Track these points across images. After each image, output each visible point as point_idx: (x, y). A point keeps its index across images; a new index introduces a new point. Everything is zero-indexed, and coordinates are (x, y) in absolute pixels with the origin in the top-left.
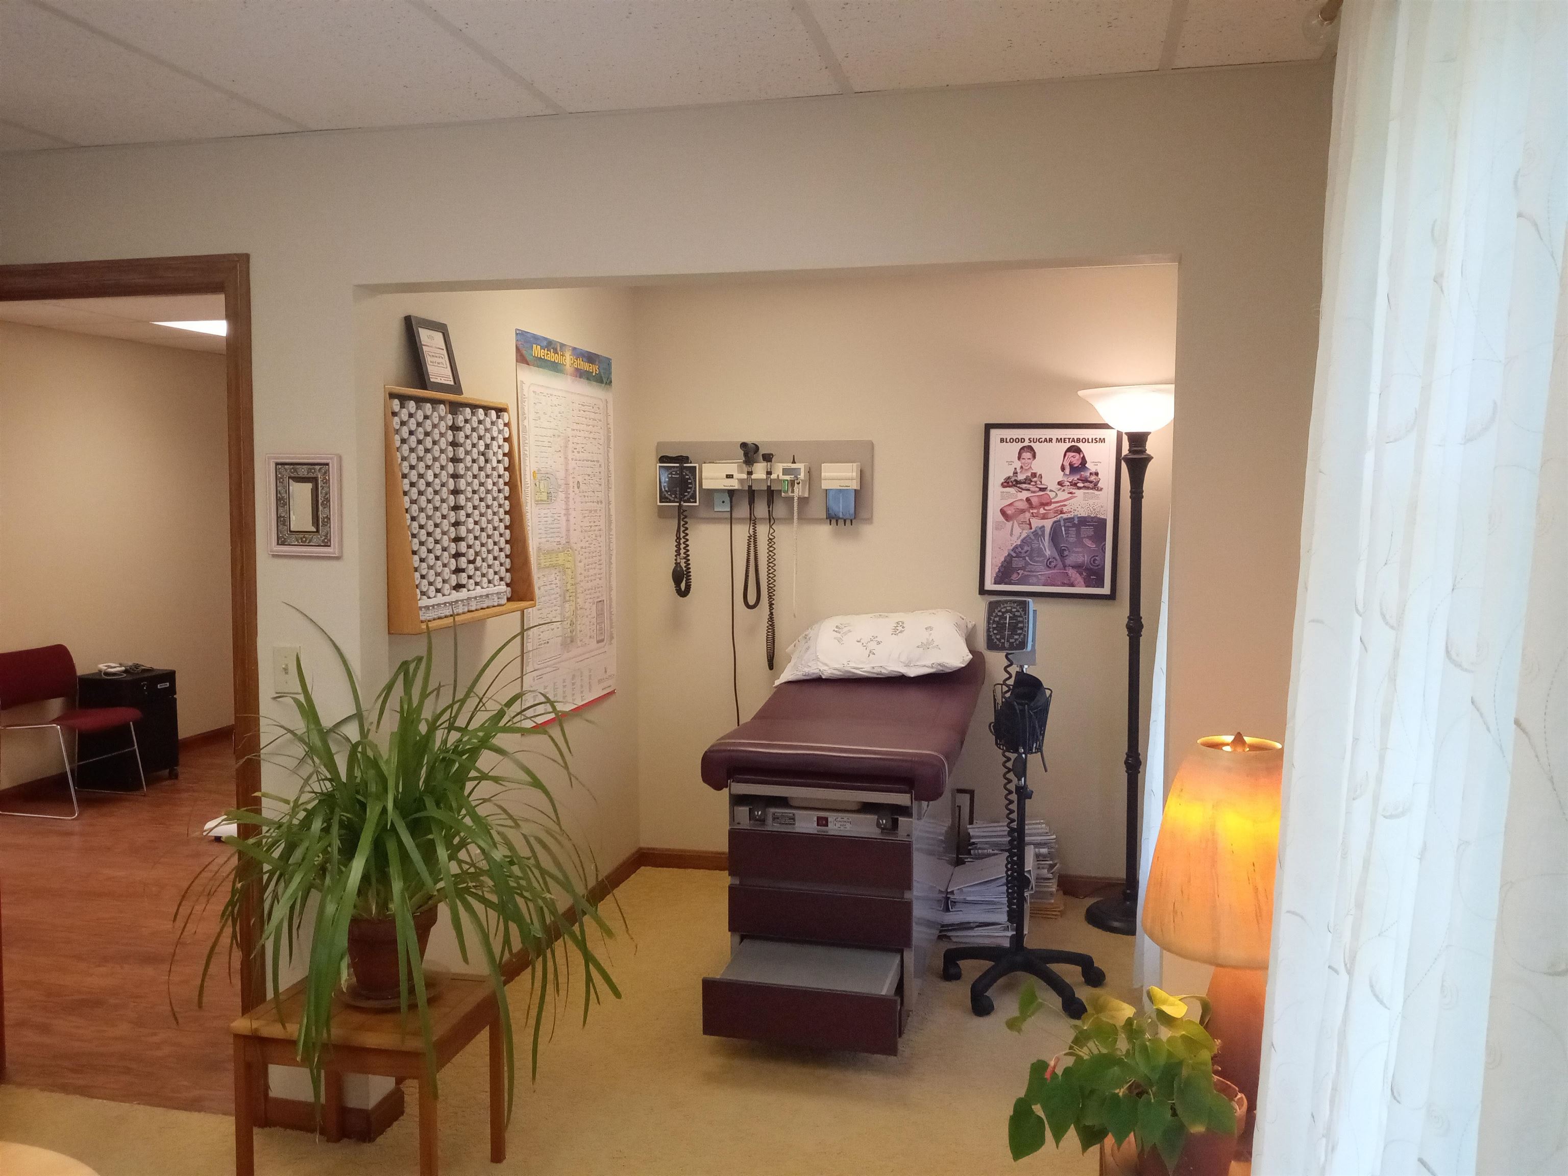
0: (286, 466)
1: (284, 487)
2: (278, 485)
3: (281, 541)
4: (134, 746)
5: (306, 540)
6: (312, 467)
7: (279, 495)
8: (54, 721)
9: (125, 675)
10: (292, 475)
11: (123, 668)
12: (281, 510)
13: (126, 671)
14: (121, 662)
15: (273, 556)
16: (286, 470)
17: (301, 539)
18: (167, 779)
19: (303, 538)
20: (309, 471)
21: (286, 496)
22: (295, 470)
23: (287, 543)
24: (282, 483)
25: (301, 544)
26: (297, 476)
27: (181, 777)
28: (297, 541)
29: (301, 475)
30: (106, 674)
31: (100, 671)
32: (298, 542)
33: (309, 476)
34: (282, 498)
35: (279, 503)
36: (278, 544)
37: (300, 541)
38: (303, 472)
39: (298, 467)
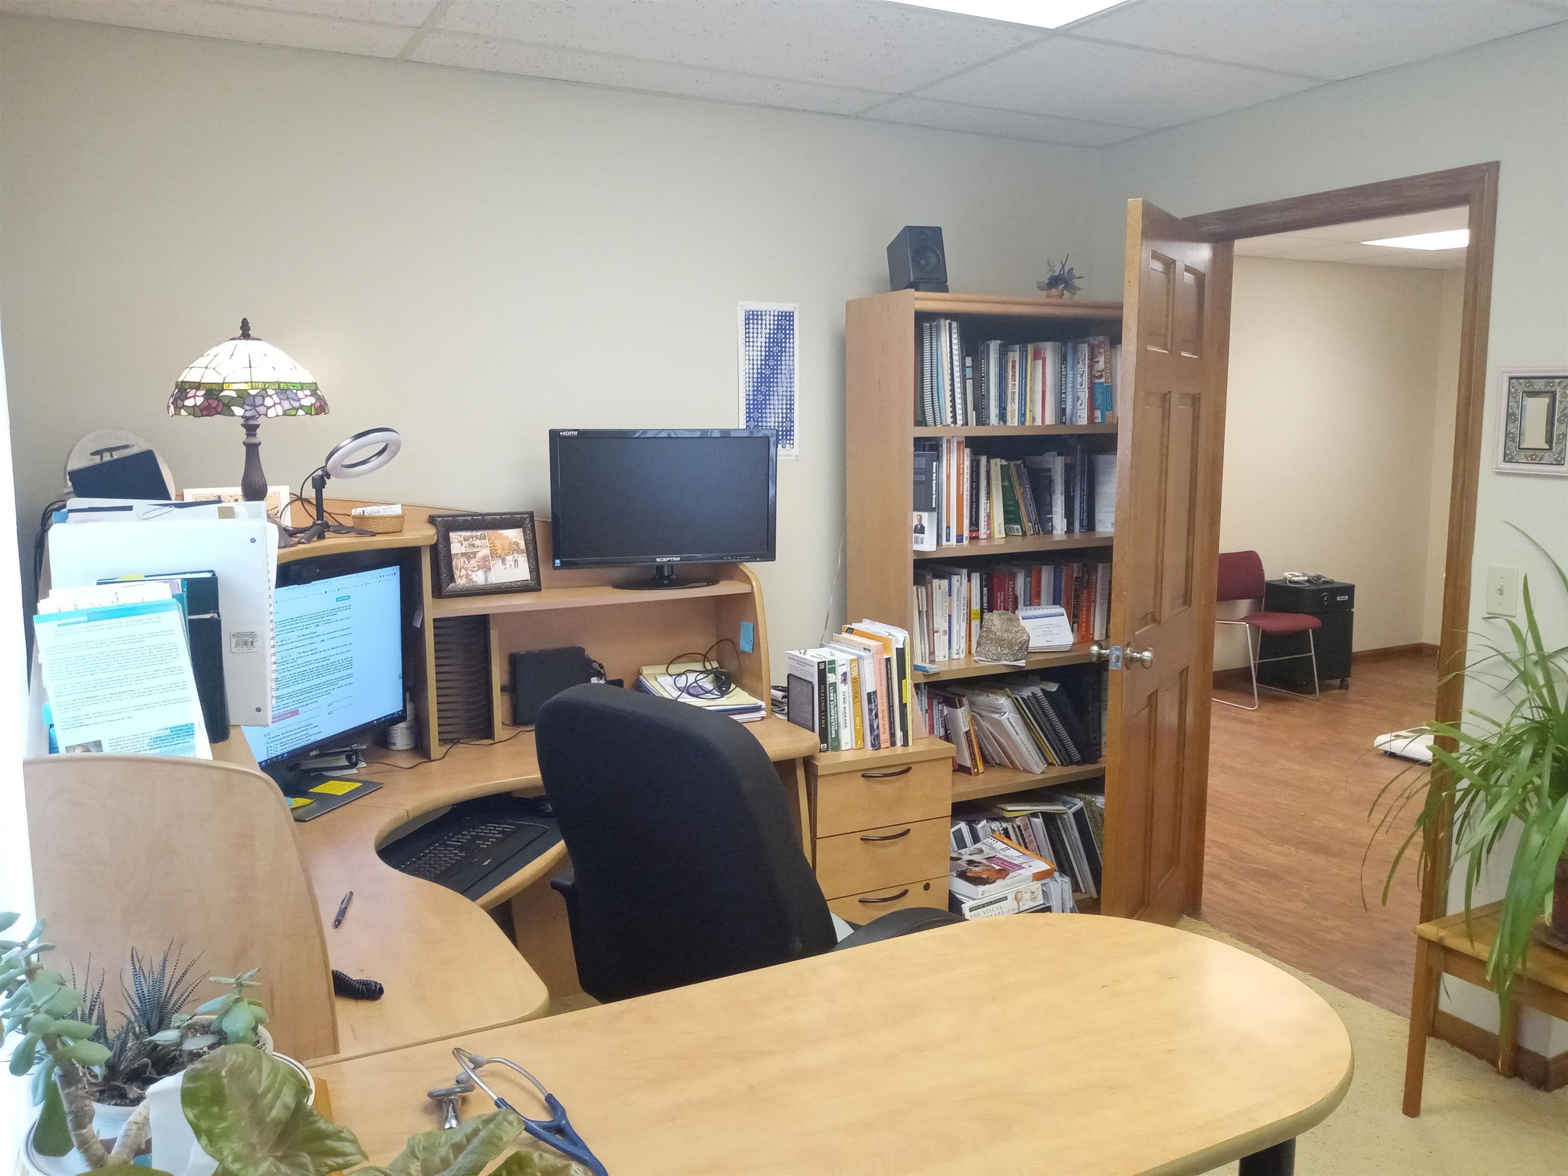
0: (1521, 381)
1: (1517, 402)
2: (1510, 399)
3: (1508, 458)
4: (1311, 652)
5: (1536, 457)
6: (1551, 380)
7: (1510, 411)
8: (1243, 619)
9: (1308, 584)
10: (1526, 389)
11: (1306, 578)
12: (1511, 426)
13: (1308, 581)
14: (1304, 571)
15: (1499, 473)
16: (1520, 384)
17: (1531, 456)
18: (1338, 689)
19: (1534, 455)
20: (1547, 385)
21: (1518, 412)
22: (1531, 385)
23: (1514, 461)
24: (1515, 397)
25: (1530, 461)
26: (1532, 390)
27: (1352, 688)
28: (1527, 458)
29: (1537, 390)
30: (1290, 582)
31: (1285, 579)
32: (1527, 460)
33: (1546, 390)
34: (1513, 414)
35: (1509, 419)
36: (1504, 461)
37: (1529, 459)
38: (1539, 385)
39: (1534, 381)
